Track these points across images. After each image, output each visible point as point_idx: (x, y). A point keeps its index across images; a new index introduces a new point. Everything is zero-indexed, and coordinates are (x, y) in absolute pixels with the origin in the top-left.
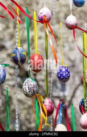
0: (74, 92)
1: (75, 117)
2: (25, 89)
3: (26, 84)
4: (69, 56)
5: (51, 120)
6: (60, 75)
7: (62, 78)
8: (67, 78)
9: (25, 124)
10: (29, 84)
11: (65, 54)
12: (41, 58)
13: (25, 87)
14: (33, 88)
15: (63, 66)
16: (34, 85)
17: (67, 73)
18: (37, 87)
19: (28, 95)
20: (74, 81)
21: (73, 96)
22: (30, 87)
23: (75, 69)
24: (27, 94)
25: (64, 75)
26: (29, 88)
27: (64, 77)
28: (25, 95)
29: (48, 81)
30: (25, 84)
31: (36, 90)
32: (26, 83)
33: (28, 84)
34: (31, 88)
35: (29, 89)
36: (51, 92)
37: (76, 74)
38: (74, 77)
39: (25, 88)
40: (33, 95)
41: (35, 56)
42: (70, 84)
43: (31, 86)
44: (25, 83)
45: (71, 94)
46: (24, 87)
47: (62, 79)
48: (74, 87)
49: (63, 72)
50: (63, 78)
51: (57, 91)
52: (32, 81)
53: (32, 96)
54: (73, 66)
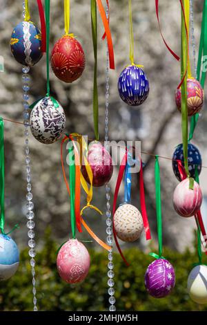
0: (162, 131)
1: (162, 189)
2: (35, 124)
3: (38, 112)
4: (148, 45)
5: (108, 196)
6: (127, 87)
7: (130, 94)
8: (142, 96)
9: (46, 207)
10: (46, 111)
11: (138, 40)
12: (78, 48)
13: (37, 118)
14: (55, 121)
15: (132, 68)
16: (57, 116)
17: (143, 84)
18: (63, 121)
19: (43, 137)
20: (161, 103)
21: (159, 140)
22: (47, 119)
23: (164, 76)
24: (39, 136)
25: (137, 88)
26: (45, 121)
27: (136, 94)
28: (35, 137)
29: (99, 103)
30: (36, 111)
31: (63, 127)
32: (40, 110)
33: (44, 113)
34: (50, 122)
35: (45, 123)
36: (106, 130)
37: (166, 87)
38: (160, 95)
39: (36, 121)
40: (53, 138)
41: (63, 43)
42: (151, 111)
43: (51, 117)
44: (37, 109)
45: (155, 135)
46: (33, 119)
47: (132, 98)
48: (161, 117)
49: (133, 81)
50: (134, 96)
51: (120, 127)
52: (53, 105)
53: (53, 140)
54: (160, 68)
